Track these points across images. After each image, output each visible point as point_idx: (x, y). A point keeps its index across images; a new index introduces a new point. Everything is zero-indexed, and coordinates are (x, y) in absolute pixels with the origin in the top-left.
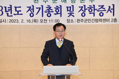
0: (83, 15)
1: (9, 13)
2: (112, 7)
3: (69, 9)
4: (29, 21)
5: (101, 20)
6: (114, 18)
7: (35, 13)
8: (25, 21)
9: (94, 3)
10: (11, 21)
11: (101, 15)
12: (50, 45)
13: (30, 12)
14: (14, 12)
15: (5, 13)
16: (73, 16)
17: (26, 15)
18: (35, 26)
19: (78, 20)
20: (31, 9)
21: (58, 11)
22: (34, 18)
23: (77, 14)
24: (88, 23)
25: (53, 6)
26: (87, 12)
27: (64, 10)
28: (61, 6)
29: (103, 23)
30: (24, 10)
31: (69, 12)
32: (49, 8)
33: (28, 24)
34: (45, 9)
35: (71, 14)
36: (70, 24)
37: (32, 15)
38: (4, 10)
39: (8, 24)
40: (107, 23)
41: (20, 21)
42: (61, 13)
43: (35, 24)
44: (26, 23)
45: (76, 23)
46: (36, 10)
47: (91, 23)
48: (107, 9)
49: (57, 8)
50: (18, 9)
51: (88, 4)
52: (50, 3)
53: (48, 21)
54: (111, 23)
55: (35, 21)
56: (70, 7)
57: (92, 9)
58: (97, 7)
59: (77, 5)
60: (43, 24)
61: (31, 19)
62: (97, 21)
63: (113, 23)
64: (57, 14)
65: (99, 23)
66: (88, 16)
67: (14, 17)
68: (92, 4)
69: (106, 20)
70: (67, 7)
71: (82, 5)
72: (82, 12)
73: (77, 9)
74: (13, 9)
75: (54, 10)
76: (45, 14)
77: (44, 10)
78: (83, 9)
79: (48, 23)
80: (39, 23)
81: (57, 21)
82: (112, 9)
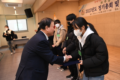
3: (116, 3)
4: (99, 13)
7: (101, 9)
8: (98, 13)
10: (94, 14)
13: (99, 8)
15: (92, 11)
16: (118, 6)
17: (98, 10)
18: (102, 14)
20: (100, 7)
21: (111, 5)
22: (101, 11)
27: (114, 4)
28: (112, 2)
31: (116, 4)
32: (107, 4)
34: (105, 5)
35: (117, 5)
39: (93, 15)
41: (96, 13)
42: (112, 6)
43: (101, 13)
44: (98, 14)
49: (110, 4)
50: (95, 8)
53: (106, 11)
55: (101, 12)
56: (117, 2)
60: (104, 13)
64: (110, 7)
70: (115, 2)
74: (94, 8)
76: (105, 8)
79: (107, 12)
80: (103, 13)
81: (110, 10)
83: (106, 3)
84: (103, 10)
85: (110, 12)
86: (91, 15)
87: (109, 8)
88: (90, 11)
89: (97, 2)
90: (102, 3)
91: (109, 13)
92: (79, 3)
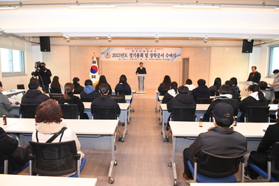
0: (152, 57)
5: (158, 59)
6: (163, 59)
8: (128, 59)
12: (139, 69)
14: (124, 56)
15: (121, 56)
17: (129, 57)
19: (150, 59)
20: (131, 54)
21: (142, 55)
23: (149, 57)
24: (153, 61)
25: (140, 53)
27: (144, 55)
29: (159, 61)
30: (128, 55)
32: (138, 54)
33: (130, 60)
34: (136, 54)
35: (147, 57)
36: (146, 61)
39: (122, 60)
43: (132, 60)
46: (133, 55)
47: (155, 61)
48: (161, 55)
50: (126, 55)
51: (153, 53)
52: (138, 52)
54: (162, 61)
57: (155, 55)
58: (157, 54)
59: (149, 53)
60: (136, 60)
61: (131, 58)
66: (154, 58)
67: (125, 58)
68: (155, 53)
71: (151, 53)
73: (149, 55)
74: (124, 54)
75: (140, 55)
76: (136, 56)
78: (151, 55)
79: (138, 60)
80: (134, 60)
82: (163, 55)
84: (134, 58)
87: (140, 58)
88: (119, 55)
89: (127, 50)
90: (133, 51)
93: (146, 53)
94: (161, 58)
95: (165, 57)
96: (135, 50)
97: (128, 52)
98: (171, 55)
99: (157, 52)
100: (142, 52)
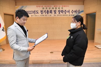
0: (59, 13)
1: (34, 13)
2: (69, 11)
5: (65, 15)
6: (69, 14)
7: (43, 13)
8: (40, 15)
9: (63, 9)
11: (65, 13)
13: (41, 12)
14: (36, 12)
15: (33, 13)
17: (40, 14)
19: (58, 15)
20: (42, 11)
22: (43, 14)
23: (57, 13)
24: (61, 16)
25: (49, 10)
26: (61, 12)
29: (66, 16)
30: (39, 12)
31: (54, 12)
32: (48, 11)
33: (41, 16)
36: (55, 16)
37: (42, 13)
38: (33, 12)
39: (34, 17)
40: (67, 16)
41: (38, 16)
42: (52, 13)
43: (43, 16)
44: (40, 16)
45: (57, 16)
46: (43, 12)
47: (62, 16)
48: (67, 11)
49: (50, 11)
51: (61, 9)
52: (48, 9)
54: (68, 16)
55: (43, 15)
57: (62, 11)
58: (64, 11)
59: (57, 10)
60: (46, 16)
61: (42, 15)
62: (64, 15)
63: (69, 16)
64: (51, 13)
65: (65, 16)
66: (61, 14)
67: (36, 14)
68: (62, 10)
69: (67, 15)
71: (59, 10)
72: (59, 12)
73: (57, 11)
74: (36, 11)
75: (49, 12)
77: (46, 12)
78: (59, 11)
79: (48, 16)
80: (44, 16)
81: (51, 15)
82: (69, 12)
83: (47, 9)
84: (44, 14)
85: (51, 16)
86: (33, 16)
87: (49, 14)
88: (31, 12)
89: (38, 7)
90: (43, 8)
91: (49, 17)
92: (16, 2)
93: (55, 9)
94: (67, 13)
95: (71, 13)
96: (45, 8)
97: (39, 9)
98: (76, 11)
99: (64, 9)
100: (51, 9)
